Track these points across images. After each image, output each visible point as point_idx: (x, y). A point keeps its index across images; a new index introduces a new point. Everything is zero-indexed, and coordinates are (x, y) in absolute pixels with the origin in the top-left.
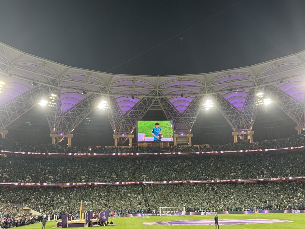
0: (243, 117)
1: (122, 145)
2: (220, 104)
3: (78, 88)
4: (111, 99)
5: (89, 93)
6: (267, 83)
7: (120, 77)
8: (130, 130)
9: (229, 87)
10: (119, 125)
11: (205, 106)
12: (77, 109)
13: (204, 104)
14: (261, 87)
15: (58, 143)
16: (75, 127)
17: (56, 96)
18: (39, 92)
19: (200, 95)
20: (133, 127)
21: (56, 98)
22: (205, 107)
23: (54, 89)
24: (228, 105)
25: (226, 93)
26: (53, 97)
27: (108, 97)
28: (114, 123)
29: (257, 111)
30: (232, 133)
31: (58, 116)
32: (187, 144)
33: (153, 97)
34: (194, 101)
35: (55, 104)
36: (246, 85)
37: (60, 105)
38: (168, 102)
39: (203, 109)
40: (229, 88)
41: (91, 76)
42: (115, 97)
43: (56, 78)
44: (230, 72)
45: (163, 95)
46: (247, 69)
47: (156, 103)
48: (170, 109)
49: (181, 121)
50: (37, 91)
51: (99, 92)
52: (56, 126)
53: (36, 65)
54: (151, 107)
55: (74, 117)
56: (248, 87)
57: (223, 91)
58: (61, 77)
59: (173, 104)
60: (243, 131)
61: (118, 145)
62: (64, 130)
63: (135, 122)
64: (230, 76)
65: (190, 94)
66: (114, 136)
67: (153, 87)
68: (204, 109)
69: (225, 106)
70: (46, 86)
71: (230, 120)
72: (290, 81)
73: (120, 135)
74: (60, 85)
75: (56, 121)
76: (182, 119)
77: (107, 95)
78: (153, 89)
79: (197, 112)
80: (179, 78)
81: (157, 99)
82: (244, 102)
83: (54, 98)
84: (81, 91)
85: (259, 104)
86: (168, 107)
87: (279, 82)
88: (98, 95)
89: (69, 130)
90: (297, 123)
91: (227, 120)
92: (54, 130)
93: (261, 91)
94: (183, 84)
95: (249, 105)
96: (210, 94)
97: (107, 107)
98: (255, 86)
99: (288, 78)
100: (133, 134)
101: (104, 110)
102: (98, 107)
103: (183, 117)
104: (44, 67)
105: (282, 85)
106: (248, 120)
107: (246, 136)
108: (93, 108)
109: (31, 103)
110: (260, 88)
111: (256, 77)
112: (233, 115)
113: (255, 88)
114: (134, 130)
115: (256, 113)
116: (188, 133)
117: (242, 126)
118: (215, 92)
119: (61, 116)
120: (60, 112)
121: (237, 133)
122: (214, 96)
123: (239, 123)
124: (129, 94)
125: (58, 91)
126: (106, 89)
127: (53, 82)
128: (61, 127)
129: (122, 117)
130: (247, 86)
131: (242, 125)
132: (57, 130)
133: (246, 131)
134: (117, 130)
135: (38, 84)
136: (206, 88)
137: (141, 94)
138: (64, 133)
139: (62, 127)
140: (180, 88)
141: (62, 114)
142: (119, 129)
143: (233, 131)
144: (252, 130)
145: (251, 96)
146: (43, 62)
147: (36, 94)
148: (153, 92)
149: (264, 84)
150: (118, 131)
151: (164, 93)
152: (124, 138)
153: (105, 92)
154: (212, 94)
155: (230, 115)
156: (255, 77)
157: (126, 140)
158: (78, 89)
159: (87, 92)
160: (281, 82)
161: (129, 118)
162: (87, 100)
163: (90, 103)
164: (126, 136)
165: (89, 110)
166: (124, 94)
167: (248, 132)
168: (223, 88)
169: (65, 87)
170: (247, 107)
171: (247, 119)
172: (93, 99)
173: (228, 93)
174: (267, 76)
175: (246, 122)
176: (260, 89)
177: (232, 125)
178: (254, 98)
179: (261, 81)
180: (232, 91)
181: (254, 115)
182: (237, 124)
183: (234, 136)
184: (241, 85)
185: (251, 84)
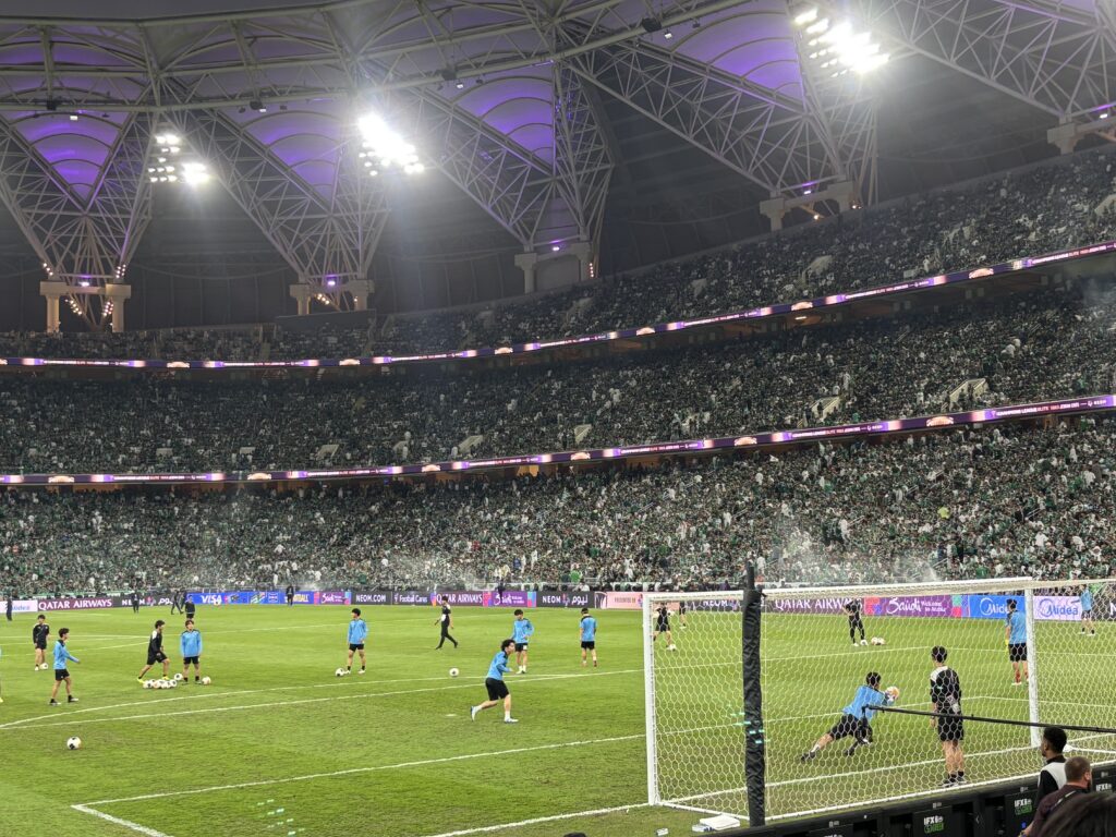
0: (90, 224)
6: (201, 100)
9: (46, 89)
14: (177, 112)
24: (33, 168)
25: (31, 113)
29: (149, 205)
30: (42, 283)
36: (115, 95)
40: (43, 96)
44: (53, 27)
46: (126, 28)
56: (123, 103)
57: (15, 102)
60: (89, 280)
64: (52, 42)
69: (21, 170)
71: (36, 229)
72: (289, 109)
82: (101, 164)
87: (248, 102)
90: (299, 271)
91: (22, 228)
93: (174, 126)
95: (119, 179)
98: (152, 103)
99: (281, 93)
105: (256, 116)
106: (111, 239)
107: (96, 302)
110: (170, 115)
111: (161, 68)
112: (51, 212)
113: (151, 114)
115: (146, 214)
117: (85, 260)
121: (63, 288)
123: (74, 249)
130: (121, 98)
131: (83, 257)
133: (98, 283)
143: (45, 277)
144: (126, 280)
145: (133, 144)
149: (190, 102)
155: (40, 207)
156: (155, 65)
160: (256, 106)
167: (108, 286)
168: (17, 89)
170: (112, 186)
171: (106, 232)
173: (36, 116)
174: (204, 71)
175: (102, 247)
176: (169, 121)
177: (41, 254)
178: (144, 153)
179: (178, 89)
180: (54, 109)
181: (137, 221)
182: (63, 251)
183: (49, 301)
184: (97, 90)
185: (134, 94)
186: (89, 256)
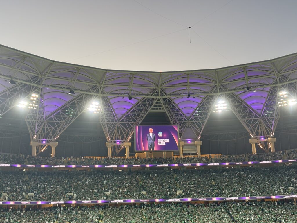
0: (262, 121)
1: (117, 154)
2: (235, 106)
3: (64, 86)
4: (104, 99)
5: (77, 93)
6: (292, 80)
7: (115, 73)
8: (127, 137)
9: (246, 84)
10: (113, 131)
11: (217, 107)
12: (62, 112)
13: (216, 106)
14: (285, 85)
15: (39, 152)
16: (61, 133)
17: (37, 96)
18: (18, 91)
19: (211, 94)
20: (130, 133)
21: (37, 99)
22: (216, 109)
23: (36, 88)
24: (244, 107)
25: (243, 92)
26: (34, 97)
27: (100, 97)
28: (107, 128)
29: (279, 113)
30: (250, 140)
31: (40, 120)
32: (196, 154)
33: (155, 97)
34: (204, 102)
35: (36, 105)
36: (266, 83)
37: (42, 107)
38: (172, 103)
39: (214, 112)
40: (245, 86)
41: (80, 72)
42: (109, 97)
43: (38, 74)
44: (247, 67)
45: (166, 95)
46: (268, 63)
47: (158, 104)
48: (175, 111)
49: (188, 126)
50: (15, 91)
51: (88, 91)
52: (37, 132)
53: (13, 60)
54: (152, 109)
55: (59, 122)
56: (268, 84)
57: (238, 89)
58: (44, 74)
59: (178, 105)
60: (263, 137)
61: (113, 155)
62: (47, 138)
63: (132, 127)
64: (247, 71)
65: (199, 93)
66: (107, 144)
67: (155, 85)
68: (216, 111)
69: (241, 108)
70: (26, 85)
71: (247, 124)
73: (114, 143)
74: (43, 83)
75: (38, 126)
76: (189, 124)
77: (99, 95)
78: (154, 88)
79: (207, 115)
80: (185, 74)
81: (159, 99)
82: (263, 103)
83: (35, 99)
84: (67, 90)
85: (283, 105)
86: (172, 109)
88: (88, 95)
89: (53, 137)
91: (243, 124)
92: (35, 137)
93: (284, 89)
94: (190, 82)
95: (269, 107)
96: (223, 93)
97: (99, 110)
98: (277, 83)
100: (130, 141)
101: (95, 112)
102: (88, 109)
103: (190, 120)
104: (24, 62)
106: (268, 125)
107: (266, 144)
108: (82, 110)
109: (8, 104)
110: (283, 86)
111: (279, 73)
112: (251, 119)
113: (277, 86)
114: (131, 137)
115: (278, 116)
116: (196, 140)
117: (262, 132)
118: (229, 90)
119: (43, 121)
120: (42, 115)
121: (256, 140)
122: (228, 95)
123: (258, 129)
124: (126, 94)
125: (40, 91)
126: (98, 88)
127: (35, 79)
128: (43, 134)
129: (116, 121)
132: (38, 137)
134: (110, 136)
135: (16, 82)
136: (218, 86)
137: (140, 94)
138: (47, 141)
139: (45, 134)
140: (187, 86)
141: (45, 118)
142: (113, 136)
143: (250, 138)
144: (274, 136)
145: (272, 96)
146: (22, 56)
147: (13, 94)
148: (154, 91)
149: (288, 81)
150: (112, 139)
151: (168, 92)
152: (119, 146)
153: (97, 91)
154: (226, 93)
155: (247, 118)
156: (277, 72)
157: (122, 149)
158: (64, 88)
159: (75, 91)
161: (125, 122)
162: (75, 101)
163: (78, 104)
164: (121, 144)
165: (77, 112)
166: (119, 94)
167: (269, 139)
168: (238, 86)
169: (48, 86)
170: (268, 109)
171: (267, 123)
172: (83, 100)
173: (244, 92)
174: (291, 72)
175: (266, 126)
176: (282, 87)
177: (249, 131)
178: (276, 98)
179: (285, 78)
180: (249, 89)
181: (276, 118)
182: (255, 129)
183: (252, 144)
184: (260, 82)
185: (272, 81)
186: (262, 131)
